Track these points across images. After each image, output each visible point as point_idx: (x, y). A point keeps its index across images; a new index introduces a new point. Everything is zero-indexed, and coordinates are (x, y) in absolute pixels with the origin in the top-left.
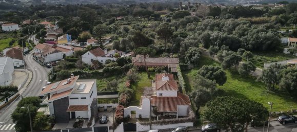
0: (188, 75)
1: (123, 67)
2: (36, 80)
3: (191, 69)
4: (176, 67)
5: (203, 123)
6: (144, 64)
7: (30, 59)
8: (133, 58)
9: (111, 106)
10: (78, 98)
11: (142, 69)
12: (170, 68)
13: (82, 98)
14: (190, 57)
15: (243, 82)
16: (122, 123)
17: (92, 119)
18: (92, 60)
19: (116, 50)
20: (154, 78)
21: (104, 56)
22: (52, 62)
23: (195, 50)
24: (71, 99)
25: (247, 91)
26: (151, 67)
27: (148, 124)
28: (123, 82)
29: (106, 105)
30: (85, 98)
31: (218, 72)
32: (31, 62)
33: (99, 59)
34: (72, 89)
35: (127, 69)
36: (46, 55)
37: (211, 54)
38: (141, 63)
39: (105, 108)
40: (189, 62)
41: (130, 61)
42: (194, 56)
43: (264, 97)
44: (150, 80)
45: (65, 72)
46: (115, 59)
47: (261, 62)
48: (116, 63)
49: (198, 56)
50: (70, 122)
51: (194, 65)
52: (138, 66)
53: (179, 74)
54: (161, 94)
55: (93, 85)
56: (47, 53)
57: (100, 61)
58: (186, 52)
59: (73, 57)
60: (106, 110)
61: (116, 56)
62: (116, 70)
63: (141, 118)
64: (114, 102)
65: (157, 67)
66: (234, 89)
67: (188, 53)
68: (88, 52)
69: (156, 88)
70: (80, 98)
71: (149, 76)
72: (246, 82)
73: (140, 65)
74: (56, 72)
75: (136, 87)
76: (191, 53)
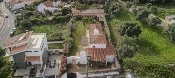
0: (111, 23)
1: (66, 16)
2: (6, 25)
3: (113, 18)
4: (102, 18)
5: (126, 72)
6: (80, 14)
7: (3, 6)
8: (73, 9)
9: (58, 51)
10: (32, 52)
11: (79, 18)
12: (98, 18)
13: (35, 51)
14: (113, 10)
15: (151, 32)
16: (66, 73)
17: (43, 66)
18: (45, 9)
19: (60, 1)
20: (87, 25)
21: (53, 6)
22: (18, 9)
23: (116, 5)
24: (26, 52)
25: (155, 40)
26: (85, 17)
27: (85, 74)
28: (66, 28)
29: (54, 50)
30: (38, 51)
31: (136, 27)
32: (3, 9)
33: (49, 9)
34: (27, 44)
35: (69, 18)
36: (13, 5)
37: (127, 7)
38: (78, 13)
39: (54, 52)
40: (112, 13)
41: (70, 11)
42: (116, 9)
43: (168, 46)
44: (85, 27)
45: (25, 21)
46: (60, 9)
47: (162, 14)
48: (61, 13)
49: (119, 9)
50: (28, 68)
51: (115, 15)
52: (76, 16)
53: (105, 23)
54: (94, 47)
55: (43, 39)
56: (13, 3)
57: (50, 10)
58: (110, 6)
59: (31, 7)
60: (54, 54)
61: (61, 7)
62: (61, 19)
63: (79, 65)
64: (60, 48)
65: (89, 17)
66: (145, 38)
67: (111, 6)
68: (41, 4)
69: (91, 41)
70: (33, 52)
71: (84, 24)
72: (154, 31)
73: (77, 15)
74: (19, 20)
75: (75, 34)
76: (113, 7)
